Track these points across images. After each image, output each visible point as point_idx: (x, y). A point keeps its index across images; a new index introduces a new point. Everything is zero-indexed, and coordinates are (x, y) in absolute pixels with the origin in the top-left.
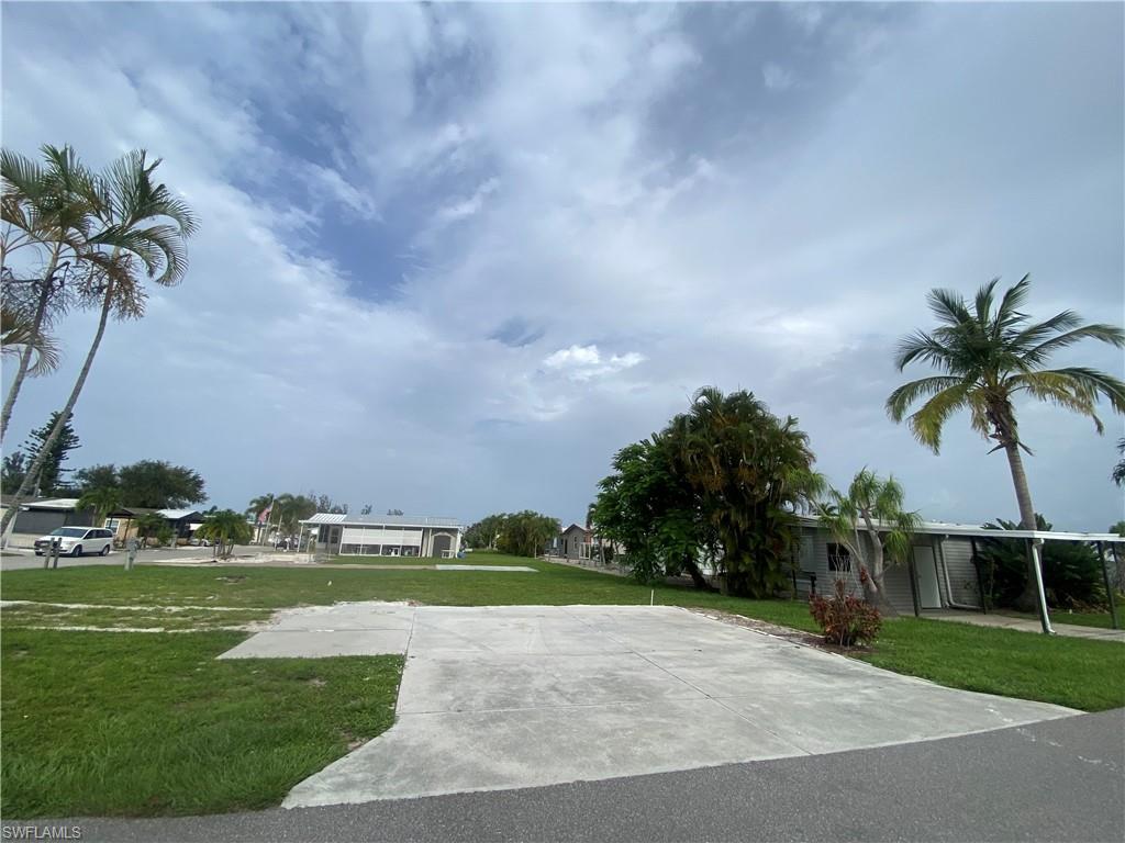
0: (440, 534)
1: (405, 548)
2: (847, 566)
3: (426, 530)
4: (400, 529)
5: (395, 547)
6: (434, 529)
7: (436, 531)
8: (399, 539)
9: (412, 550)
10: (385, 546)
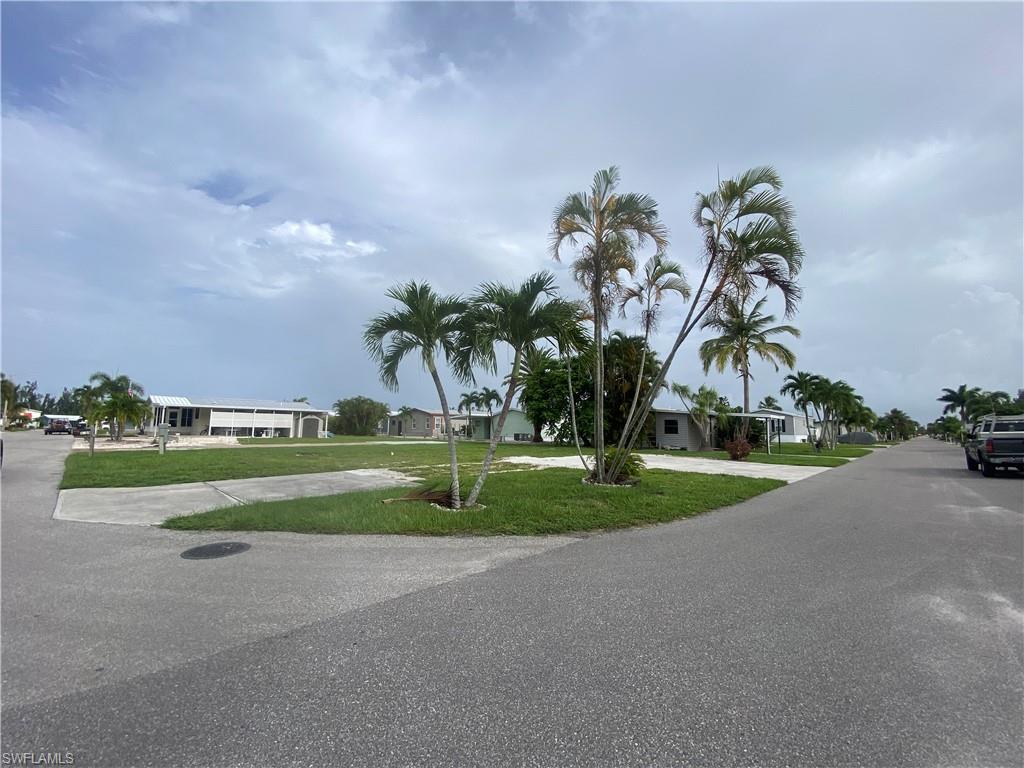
0: (309, 417)
1: (276, 430)
2: (675, 431)
3: (296, 413)
4: (271, 412)
5: (266, 429)
6: (303, 412)
7: (305, 414)
8: (270, 422)
9: (282, 432)
10: (256, 428)
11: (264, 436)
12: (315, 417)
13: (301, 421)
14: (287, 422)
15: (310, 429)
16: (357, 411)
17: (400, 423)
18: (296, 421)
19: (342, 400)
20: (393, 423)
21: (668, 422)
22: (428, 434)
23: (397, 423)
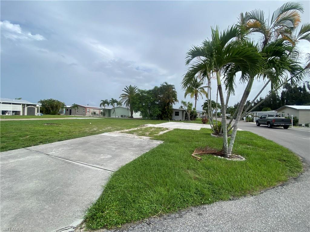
0: (30, 106)
1: (13, 112)
2: (178, 115)
3: (23, 105)
4: (10, 103)
5: (7, 111)
6: (27, 104)
7: (28, 105)
8: (10, 108)
9: (16, 113)
10: (2, 111)
11: (7, 114)
12: (32, 106)
13: (26, 108)
14: (19, 108)
15: (31, 112)
16: (51, 105)
17: (71, 110)
18: (24, 108)
19: (43, 100)
20: (67, 110)
21: (176, 112)
22: (84, 115)
23: (69, 110)
